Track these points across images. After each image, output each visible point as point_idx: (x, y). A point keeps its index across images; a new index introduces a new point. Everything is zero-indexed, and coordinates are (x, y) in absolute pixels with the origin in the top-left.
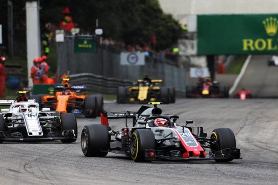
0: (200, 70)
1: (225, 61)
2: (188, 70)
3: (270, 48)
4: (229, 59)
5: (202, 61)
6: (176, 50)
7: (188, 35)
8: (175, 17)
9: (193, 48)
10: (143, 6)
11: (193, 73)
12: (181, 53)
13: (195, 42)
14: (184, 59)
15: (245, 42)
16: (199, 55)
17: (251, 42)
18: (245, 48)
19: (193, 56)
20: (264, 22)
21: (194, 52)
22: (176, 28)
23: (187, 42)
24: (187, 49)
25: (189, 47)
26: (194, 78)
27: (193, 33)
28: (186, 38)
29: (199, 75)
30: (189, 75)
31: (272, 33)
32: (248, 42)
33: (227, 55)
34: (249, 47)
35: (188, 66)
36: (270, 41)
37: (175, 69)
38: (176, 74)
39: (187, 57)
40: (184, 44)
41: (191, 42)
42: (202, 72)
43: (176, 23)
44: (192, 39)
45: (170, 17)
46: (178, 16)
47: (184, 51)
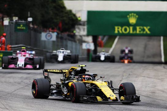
1: (103, 39)
2: (81, 45)
4: (106, 38)
5: (90, 39)
7: (81, 23)
8: (74, 12)
9: (84, 31)
10: (54, 4)
11: (85, 46)
12: (77, 34)
13: (86, 27)
14: (79, 37)
15: (116, 28)
16: (88, 35)
17: (120, 28)
18: (116, 32)
19: (84, 36)
20: (128, 16)
21: (85, 33)
22: (74, 18)
23: (81, 27)
24: (81, 32)
25: (82, 30)
26: (84, 49)
27: (84, 22)
28: (80, 25)
29: (88, 47)
30: (82, 47)
31: (133, 23)
32: (118, 28)
33: (104, 36)
34: (118, 31)
35: (82, 42)
36: (131, 28)
37: (74, 43)
38: (74, 46)
39: (81, 36)
40: (79, 29)
41: (83, 27)
42: (90, 46)
43: (75, 15)
44: (84, 25)
45: (71, 11)
46: (76, 11)
47: (79, 33)
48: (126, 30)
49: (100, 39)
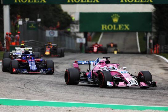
0: (81, 39)
1: (91, 35)
2: (76, 39)
3: (115, 29)
4: (93, 34)
5: (82, 35)
6: (69, 30)
8: (69, 13)
9: (77, 28)
10: (53, 8)
11: (78, 41)
12: (72, 31)
13: (78, 26)
14: (73, 34)
15: (103, 26)
16: (80, 32)
17: (106, 26)
18: (103, 29)
19: (77, 32)
20: (112, 16)
21: (78, 30)
22: (69, 18)
23: (74, 25)
24: (75, 29)
25: (76, 28)
26: (78, 43)
27: (77, 21)
28: (74, 23)
29: (81, 41)
30: (76, 41)
31: (115, 22)
32: (104, 26)
33: (92, 32)
34: (104, 29)
35: (76, 37)
36: (115, 26)
37: (70, 39)
38: (70, 41)
39: (75, 33)
40: (73, 27)
41: (76, 25)
42: (82, 40)
43: (69, 16)
44: (77, 24)
45: (66, 13)
46: (70, 13)
47: (73, 30)
48: (110, 27)
49: (89, 34)
